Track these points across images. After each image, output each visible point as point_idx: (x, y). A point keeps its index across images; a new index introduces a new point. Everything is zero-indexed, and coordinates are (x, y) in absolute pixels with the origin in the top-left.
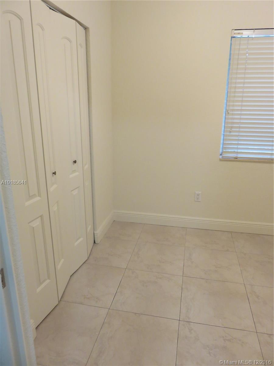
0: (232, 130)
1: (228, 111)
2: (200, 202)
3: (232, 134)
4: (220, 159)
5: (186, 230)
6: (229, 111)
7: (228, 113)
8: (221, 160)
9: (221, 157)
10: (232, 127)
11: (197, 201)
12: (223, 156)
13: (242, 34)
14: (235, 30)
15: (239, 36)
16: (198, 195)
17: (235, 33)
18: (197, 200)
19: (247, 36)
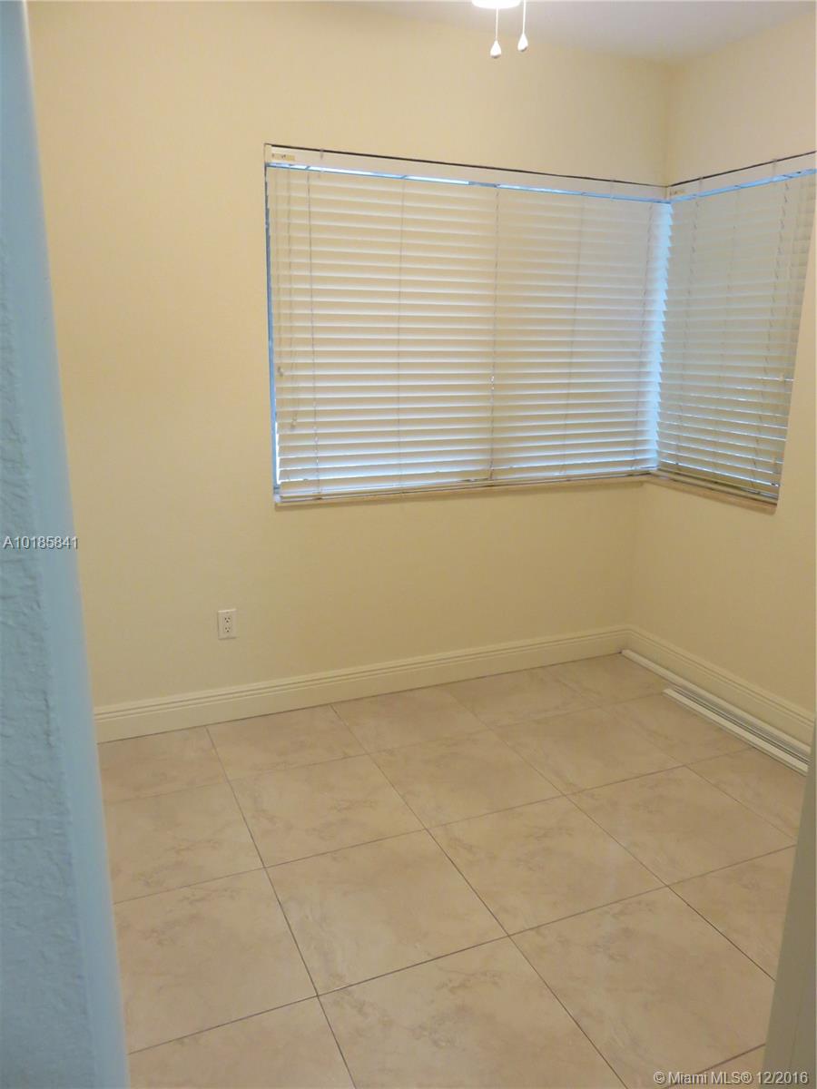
0: (298, 421)
1: (279, 369)
2: (234, 638)
3: (296, 432)
4: (276, 505)
5: (208, 731)
6: (282, 370)
7: (281, 375)
8: (278, 508)
9: (277, 498)
10: (296, 414)
11: (227, 638)
12: (284, 495)
13: (292, 158)
14: (273, 146)
15: (285, 163)
16: (227, 619)
17: (273, 155)
18: (225, 636)
19: (304, 167)
